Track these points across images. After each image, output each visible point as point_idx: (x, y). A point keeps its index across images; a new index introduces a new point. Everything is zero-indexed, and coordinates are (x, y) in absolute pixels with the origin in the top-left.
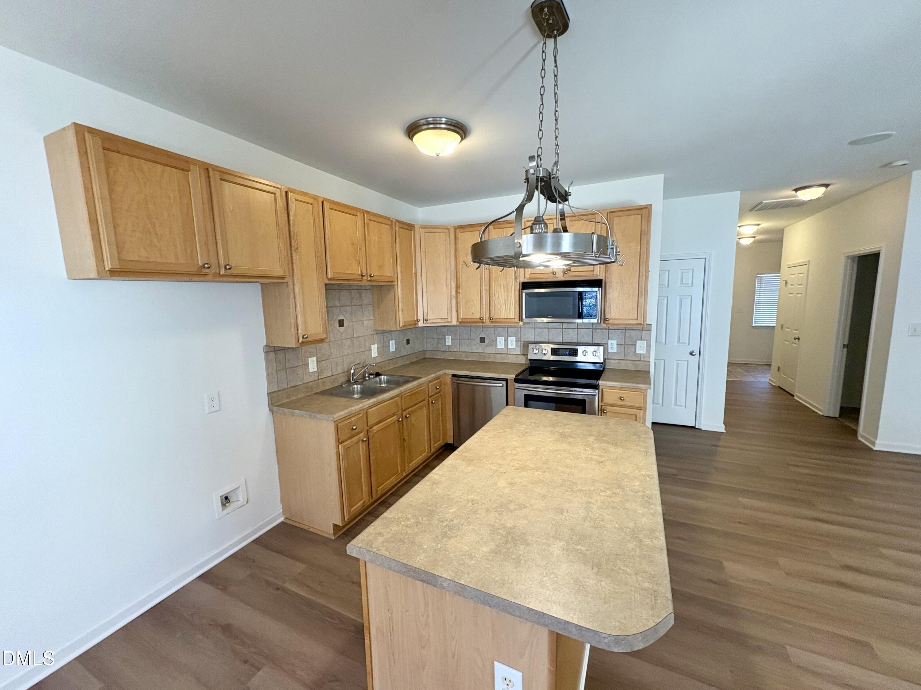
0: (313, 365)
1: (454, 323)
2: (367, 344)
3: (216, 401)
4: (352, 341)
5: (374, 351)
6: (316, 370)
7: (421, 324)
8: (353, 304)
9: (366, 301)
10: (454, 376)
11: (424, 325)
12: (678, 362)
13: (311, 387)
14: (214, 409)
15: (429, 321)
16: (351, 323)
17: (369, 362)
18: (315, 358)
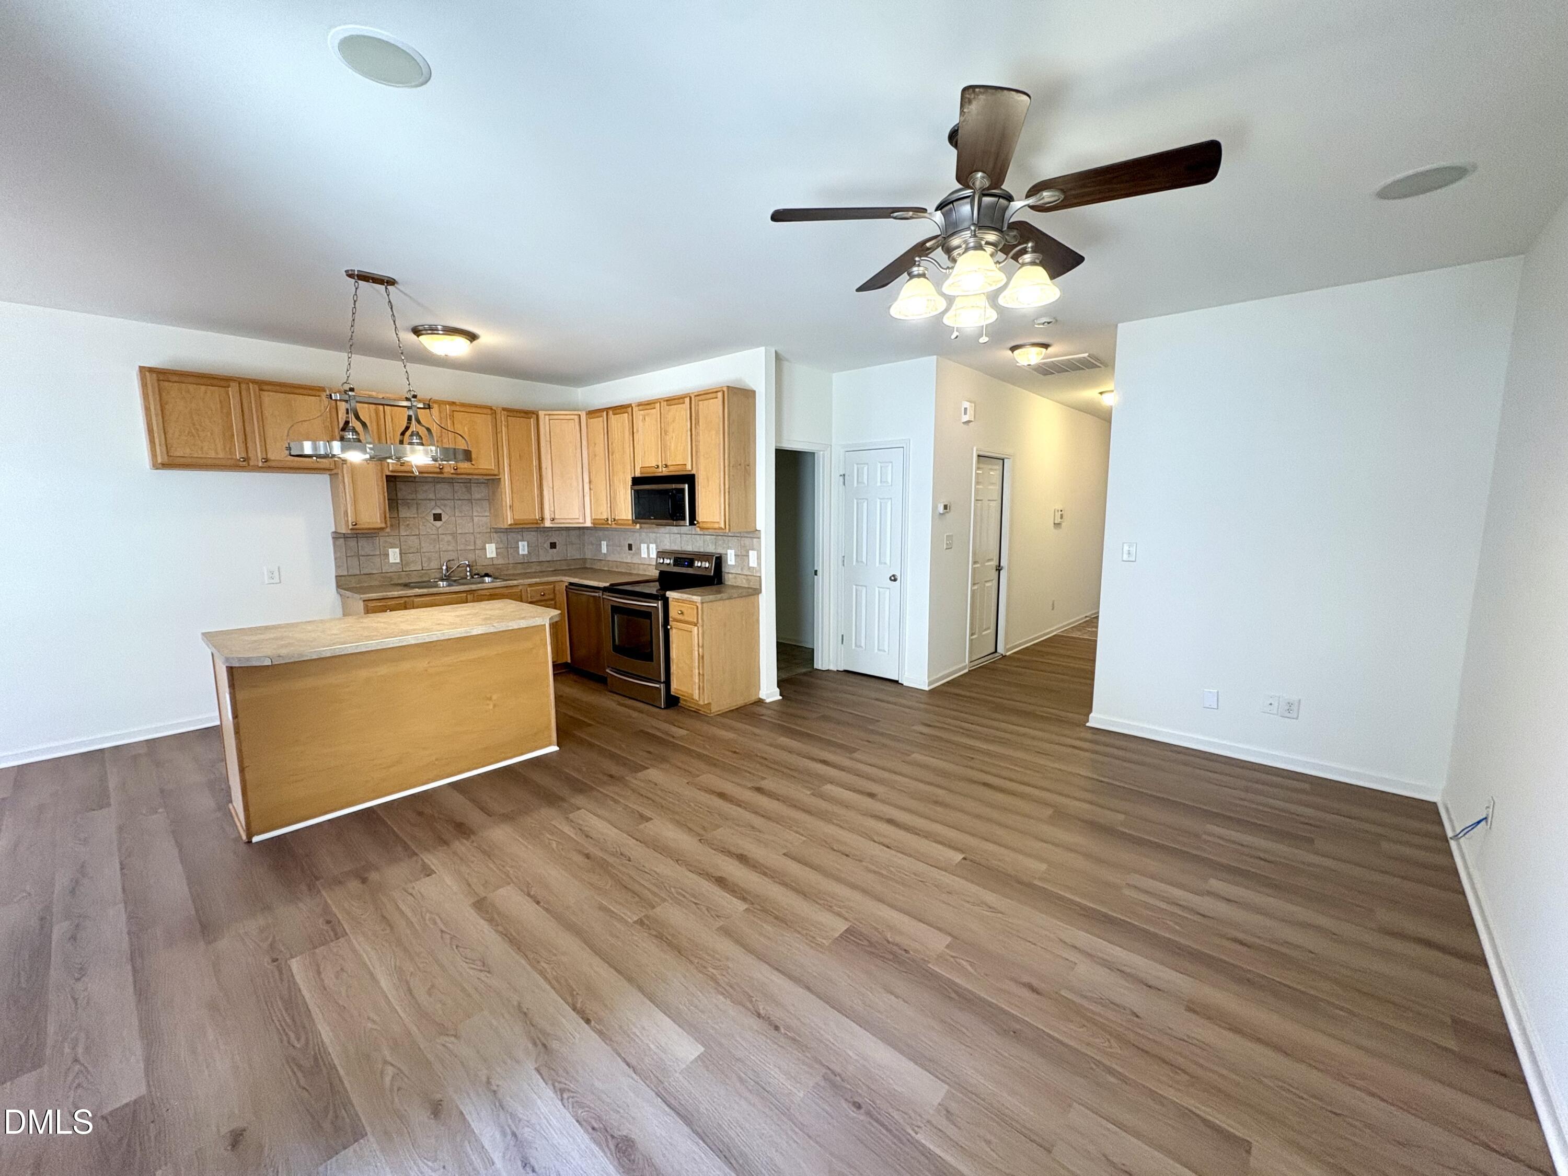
0: (394, 555)
1: (588, 524)
2: (479, 542)
3: (276, 574)
4: (454, 537)
5: (491, 550)
6: (398, 561)
7: (548, 524)
8: (456, 498)
9: (477, 496)
10: (571, 584)
11: (551, 526)
12: (881, 590)
13: (390, 577)
14: (272, 581)
15: (555, 521)
16: (453, 518)
17: (480, 562)
18: (397, 550)
